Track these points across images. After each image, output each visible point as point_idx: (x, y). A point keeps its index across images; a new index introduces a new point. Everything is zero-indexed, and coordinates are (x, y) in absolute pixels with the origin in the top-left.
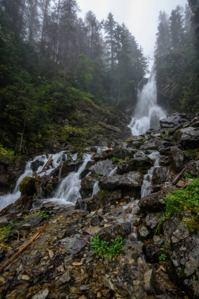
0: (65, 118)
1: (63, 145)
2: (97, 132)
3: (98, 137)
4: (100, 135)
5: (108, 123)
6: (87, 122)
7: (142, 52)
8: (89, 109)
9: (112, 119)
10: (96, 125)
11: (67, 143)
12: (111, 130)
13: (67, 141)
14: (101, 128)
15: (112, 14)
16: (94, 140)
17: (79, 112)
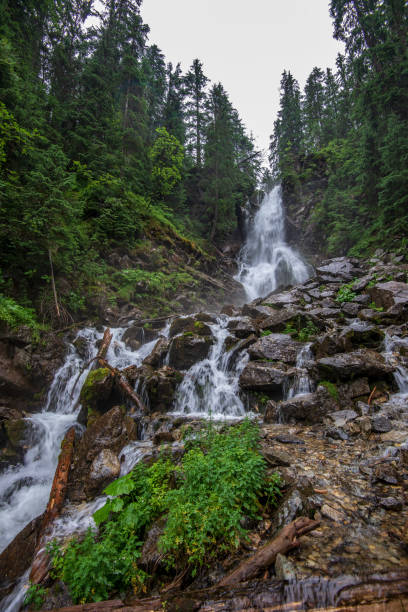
0: (124, 254)
1: (123, 309)
2: (186, 287)
3: (188, 296)
4: (191, 292)
5: (201, 269)
6: (166, 265)
7: (253, 142)
8: (168, 238)
9: (208, 262)
10: (181, 272)
11: (132, 304)
12: (209, 284)
13: (131, 300)
14: (191, 279)
15: (201, 62)
16: (181, 300)
17: (149, 243)
